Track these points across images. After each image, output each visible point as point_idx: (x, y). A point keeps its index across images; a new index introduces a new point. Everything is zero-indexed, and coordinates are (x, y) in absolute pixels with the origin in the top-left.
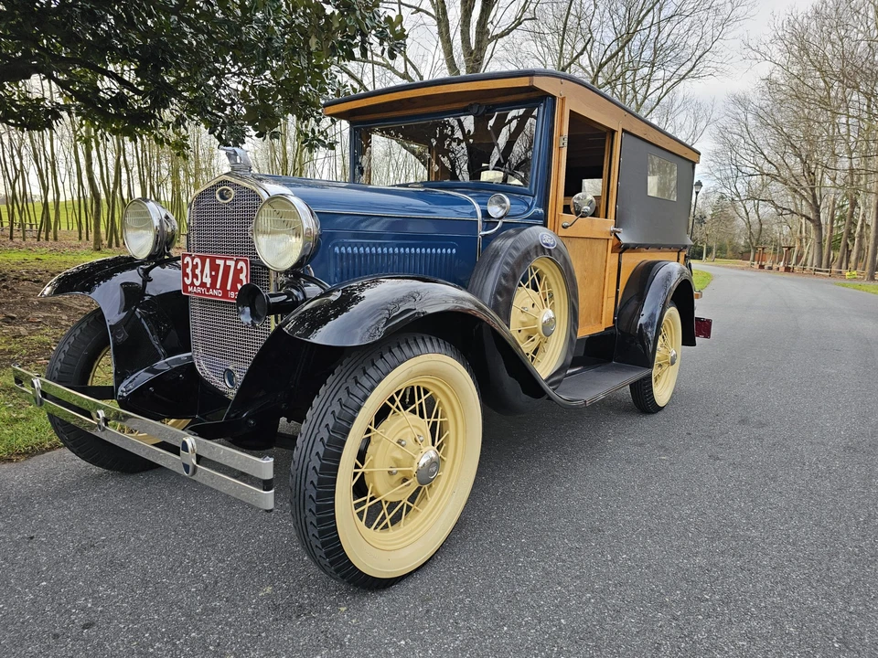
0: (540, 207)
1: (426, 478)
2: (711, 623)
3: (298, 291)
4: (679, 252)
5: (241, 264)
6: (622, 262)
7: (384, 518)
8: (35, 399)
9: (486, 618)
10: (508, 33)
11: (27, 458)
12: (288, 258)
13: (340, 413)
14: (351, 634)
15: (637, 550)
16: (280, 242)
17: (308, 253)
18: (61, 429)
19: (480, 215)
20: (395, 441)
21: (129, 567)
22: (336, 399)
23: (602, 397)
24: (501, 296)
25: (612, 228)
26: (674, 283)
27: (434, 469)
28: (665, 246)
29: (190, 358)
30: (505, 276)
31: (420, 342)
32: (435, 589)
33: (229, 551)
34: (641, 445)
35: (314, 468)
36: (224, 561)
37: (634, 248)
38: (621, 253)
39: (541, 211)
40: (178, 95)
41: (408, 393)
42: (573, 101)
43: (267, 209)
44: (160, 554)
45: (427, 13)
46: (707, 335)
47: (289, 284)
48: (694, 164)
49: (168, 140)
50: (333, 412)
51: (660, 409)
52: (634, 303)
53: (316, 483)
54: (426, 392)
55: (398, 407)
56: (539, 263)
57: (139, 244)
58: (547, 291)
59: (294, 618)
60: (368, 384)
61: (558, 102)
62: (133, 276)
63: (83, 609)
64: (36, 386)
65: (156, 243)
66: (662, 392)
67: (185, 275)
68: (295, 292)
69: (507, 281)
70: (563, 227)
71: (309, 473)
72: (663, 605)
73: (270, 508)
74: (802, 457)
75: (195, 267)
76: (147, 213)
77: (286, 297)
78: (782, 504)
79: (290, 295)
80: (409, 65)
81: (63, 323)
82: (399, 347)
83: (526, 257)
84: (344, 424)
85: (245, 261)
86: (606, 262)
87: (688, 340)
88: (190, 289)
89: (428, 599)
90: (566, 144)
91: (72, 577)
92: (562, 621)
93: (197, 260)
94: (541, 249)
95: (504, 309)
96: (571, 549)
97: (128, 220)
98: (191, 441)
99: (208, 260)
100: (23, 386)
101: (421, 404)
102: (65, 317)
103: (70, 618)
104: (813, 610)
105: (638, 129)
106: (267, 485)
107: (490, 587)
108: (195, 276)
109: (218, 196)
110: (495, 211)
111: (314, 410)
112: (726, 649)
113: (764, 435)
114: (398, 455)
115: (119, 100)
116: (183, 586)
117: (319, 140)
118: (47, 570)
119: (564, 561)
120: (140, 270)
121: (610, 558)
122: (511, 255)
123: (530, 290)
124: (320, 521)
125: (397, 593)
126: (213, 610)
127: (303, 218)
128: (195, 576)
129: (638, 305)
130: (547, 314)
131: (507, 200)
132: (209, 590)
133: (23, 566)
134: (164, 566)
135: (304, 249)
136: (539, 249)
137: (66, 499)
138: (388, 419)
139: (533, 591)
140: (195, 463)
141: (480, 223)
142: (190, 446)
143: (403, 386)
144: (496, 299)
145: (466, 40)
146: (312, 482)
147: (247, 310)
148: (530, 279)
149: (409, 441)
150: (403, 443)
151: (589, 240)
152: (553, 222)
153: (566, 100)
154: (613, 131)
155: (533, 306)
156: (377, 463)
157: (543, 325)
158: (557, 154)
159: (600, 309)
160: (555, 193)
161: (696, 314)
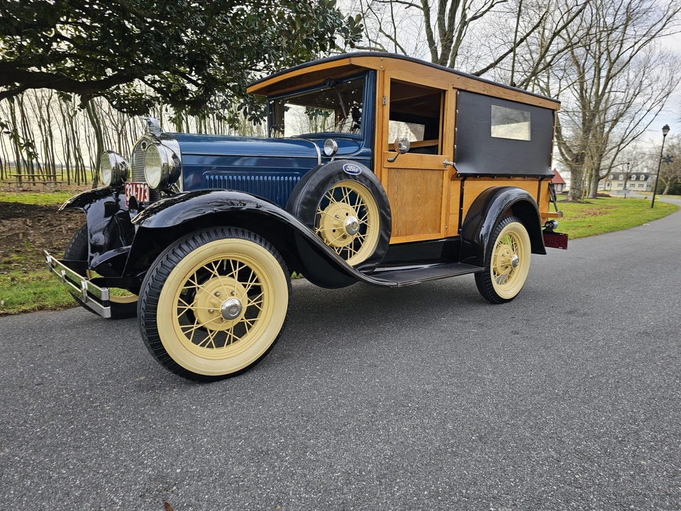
0: (367, 147)
1: (230, 315)
4: (540, 181)
5: (146, 187)
6: (466, 187)
10: (482, 15)
12: (157, 181)
14: (169, 401)
16: (154, 171)
19: (319, 154)
23: (416, 282)
24: (306, 206)
25: (450, 163)
30: (309, 192)
37: (476, 177)
38: (463, 181)
39: (369, 150)
41: (225, 264)
42: (394, 72)
43: (148, 152)
45: (418, 7)
46: (565, 247)
48: (553, 111)
54: (241, 264)
55: (216, 272)
59: (145, 391)
61: (379, 74)
63: (42, 377)
64: (48, 260)
65: (113, 177)
70: (388, 161)
73: (109, 317)
75: (130, 190)
76: (109, 159)
82: (208, 233)
86: (442, 187)
90: (387, 102)
92: (300, 407)
93: (131, 186)
95: (308, 214)
99: (134, 186)
103: (33, 380)
105: (475, 87)
106: (105, 304)
109: (141, 147)
110: (328, 151)
114: (214, 301)
116: (99, 372)
120: (114, 195)
126: (106, 384)
127: (163, 157)
128: (109, 369)
130: (350, 219)
131: (335, 143)
133: (28, 357)
135: (163, 175)
140: (87, 295)
141: (319, 160)
142: (83, 286)
143: (220, 257)
145: (441, 24)
148: (345, 197)
149: (225, 293)
150: (218, 294)
151: (420, 171)
152: (379, 158)
153: (386, 72)
154: (445, 91)
155: (347, 214)
156: (198, 304)
157: (347, 227)
158: (381, 110)
159: (438, 222)
160: (380, 137)
161: (555, 231)
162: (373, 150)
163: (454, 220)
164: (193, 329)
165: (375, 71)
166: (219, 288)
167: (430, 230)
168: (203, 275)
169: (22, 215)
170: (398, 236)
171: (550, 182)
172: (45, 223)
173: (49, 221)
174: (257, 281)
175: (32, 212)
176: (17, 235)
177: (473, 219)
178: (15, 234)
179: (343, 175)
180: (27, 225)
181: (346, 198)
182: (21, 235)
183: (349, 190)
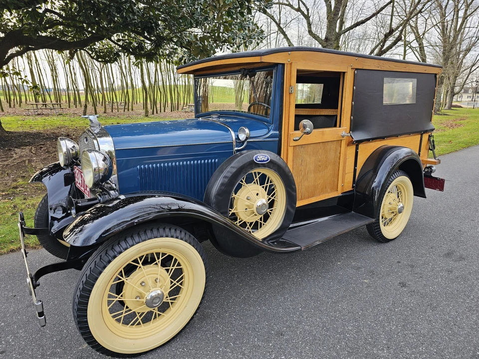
0: (275, 130)
1: (151, 305)
4: (422, 135)
7: (137, 320)
19: (234, 138)
20: (139, 283)
22: (90, 267)
24: (220, 196)
25: (343, 134)
26: (396, 162)
27: (157, 301)
30: (224, 184)
38: (357, 145)
39: (277, 132)
41: (149, 257)
42: (299, 64)
46: (441, 189)
48: (436, 75)
54: (164, 254)
61: (287, 67)
69: (226, 187)
70: (294, 140)
75: (78, 174)
82: (132, 237)
84: (92, 282)
86: (340, 153)
88: (77, 184)
94: (255, 165)
99: (80, 172)
108: (78, 178)
109: (85, 140)
110: (242, 137)
122: (229, 172)
129: (372, 177)
130: (260, 202)
138: (137, 271)
141: (234, 144)
143: (145, 254)
149: (150, 283)
150: (144, 284)
151: (321, 144)
152: (286, 138)
153: (293, 64)
154: (344, 73)
155: (257, 194)
156: (127, 294)
157: (257, 208)
158: (288, 98)
159: (336, 183)
160: (287, 121)
161: (433, 175)
162: (281, 132)
163: (349, 178)
164: (123, 316)
165: (283, 65)
166: (145, 278)
167: (329, 190)
168: (130, 269)
169: (29, 144)
170: (301, 199)
171: (430, 134)
172: (45, 150)
173: (47, 149)
174: (179, 265)
175: (37, 140)
176: (24, 161)
177: (365, 175)
178: (23, 161)
179: (253, 164)
180: (32, 153)
181: (257, 180)
182: (27, 162)
183: (259, 173)
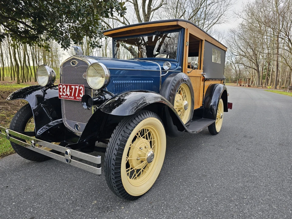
0: (180, 66)
1: (150, 160)
2: (248, 206)
3: (102, 96)
4: (221, 81)
5: (81, 87)
6: (205, 84)
7: (135, 175)
8: (7, 137)
9: (173, 209)
10: (158, 9)
11: (2, 158)
12: (99, 85)
13: (122, 139)
14: (127, 217)
15: (219, 182)
16: (96, 79)
17: (106, 83)
18: (15, 147)
19: (160, 69)
20: (139, 148)
21: (44, 196)
22: (120, 134)
23: (202, 130)
24: (171, 97)
25: (202, 73)
26: (222, 91)
27: (153, 157)
28: (218, 79)
29: (62, 121)
30: (172, 90)
31: (147, 113)
32: (154, 199)
33: (79, 189)
34: (213, 146)
35: (113, 159)
36: (78, 192)
37: (208, 80)
38: (204, 81)
39: (180, 67)
40: (46, 29)
41: (142, 131)
42: (190, 30)
43: (91, 68)
44: (55, 190)
45: (130, 2)
46: (231, 108)
47: (99, 94)
48: (225, 51)
49: (43, 45)
50: (119, 139)
51: (218, 133)
52: (209, 98)
53: (114, 164)
54: (148, 130)
55: (139, 136)
56: (182, 85)
57: (43, 81)
58: (184, 94)
59: (106, 212)
60: (131, 129)
61: (186, 30)
62: (40, 92)
63: (30, 212)
64: (7, 132)
65: (49, 80)
66: (218, 128)
67: (60, 91)
68: (102, 97)
69: (173, 91)
70: (188, 73)
71: (111, 161)
72: (231, 201)
73: (100, 174)
74: (266, 148)
75: (64, 89)
76: (46, 70)
77: (98, 99)
78: (263, 164)
79: (100, 98)
80: (125, 19)
81: (9, 109)
82: (140, 115)
83: (179, 83)
84: (123, 143)
85: (83, 86)
86: (200, 84)
87: (226, 110)
88: (62, 96)
89: (152, 203)
90: (188, 44)
91: (24, 201)
92: (199, 208)
93: (64, 86)
94: (183, 80)
95: (172, 101)
96: (197, 182)
97: (39, 73)
98: (69, 151)
99: (68, 86)
100: (1, 132)
101: (146, 135)
102: (9, 107)
103: (25, 216)
104: (280, 200)
105: (209, 40)
106: (99, 166)
107: (172, 197)
108: (64, 92)
109: (71, 64)
110: (166, 67)
111: (112, 138)
112: (255, 215)
113: (252, 141)
114: (140, 153)
115: (26, 32)
116: (65, 202)
117: (96, 45)
118: (14, 198)
119: (195, 187)
120: (43, 90)
121: (211, 185)
122: (174, 83)
123: (179, 94)
124: (116, 178)
125: (140, 201)
126: (77, 210)
127: (105, 70)
128: (69, 198)
129: (210, 99)
130: (185, 102)
131: (170, 64)
132: (74, 203)
133: (5, 197)
134: (57, 195)
135: (105, 82)
136: (182, 80)
137: (18, 172)
138: (136, 141)
139: (187, 198)
140: (70, 159)
141: (161, 72)
142: (68, 153)
143: (141, 129)
144: (169, 98)
145: (144, 11)
146: (113, 164)
147: (85, 103)
148: (179, 90)
149: (143, 148)
150: (141, 149)
151: (195, 77)
152: (184, 71)
153: (188, 30)
154: (202, 40)
155: (180, 100)
156: (133, 156)
157: (184, 106)
158: (185, 48)
159: (199, 100)
160: (185, 61)
162: (182, 67)
165: (184, 29)
167: (196, 104)
